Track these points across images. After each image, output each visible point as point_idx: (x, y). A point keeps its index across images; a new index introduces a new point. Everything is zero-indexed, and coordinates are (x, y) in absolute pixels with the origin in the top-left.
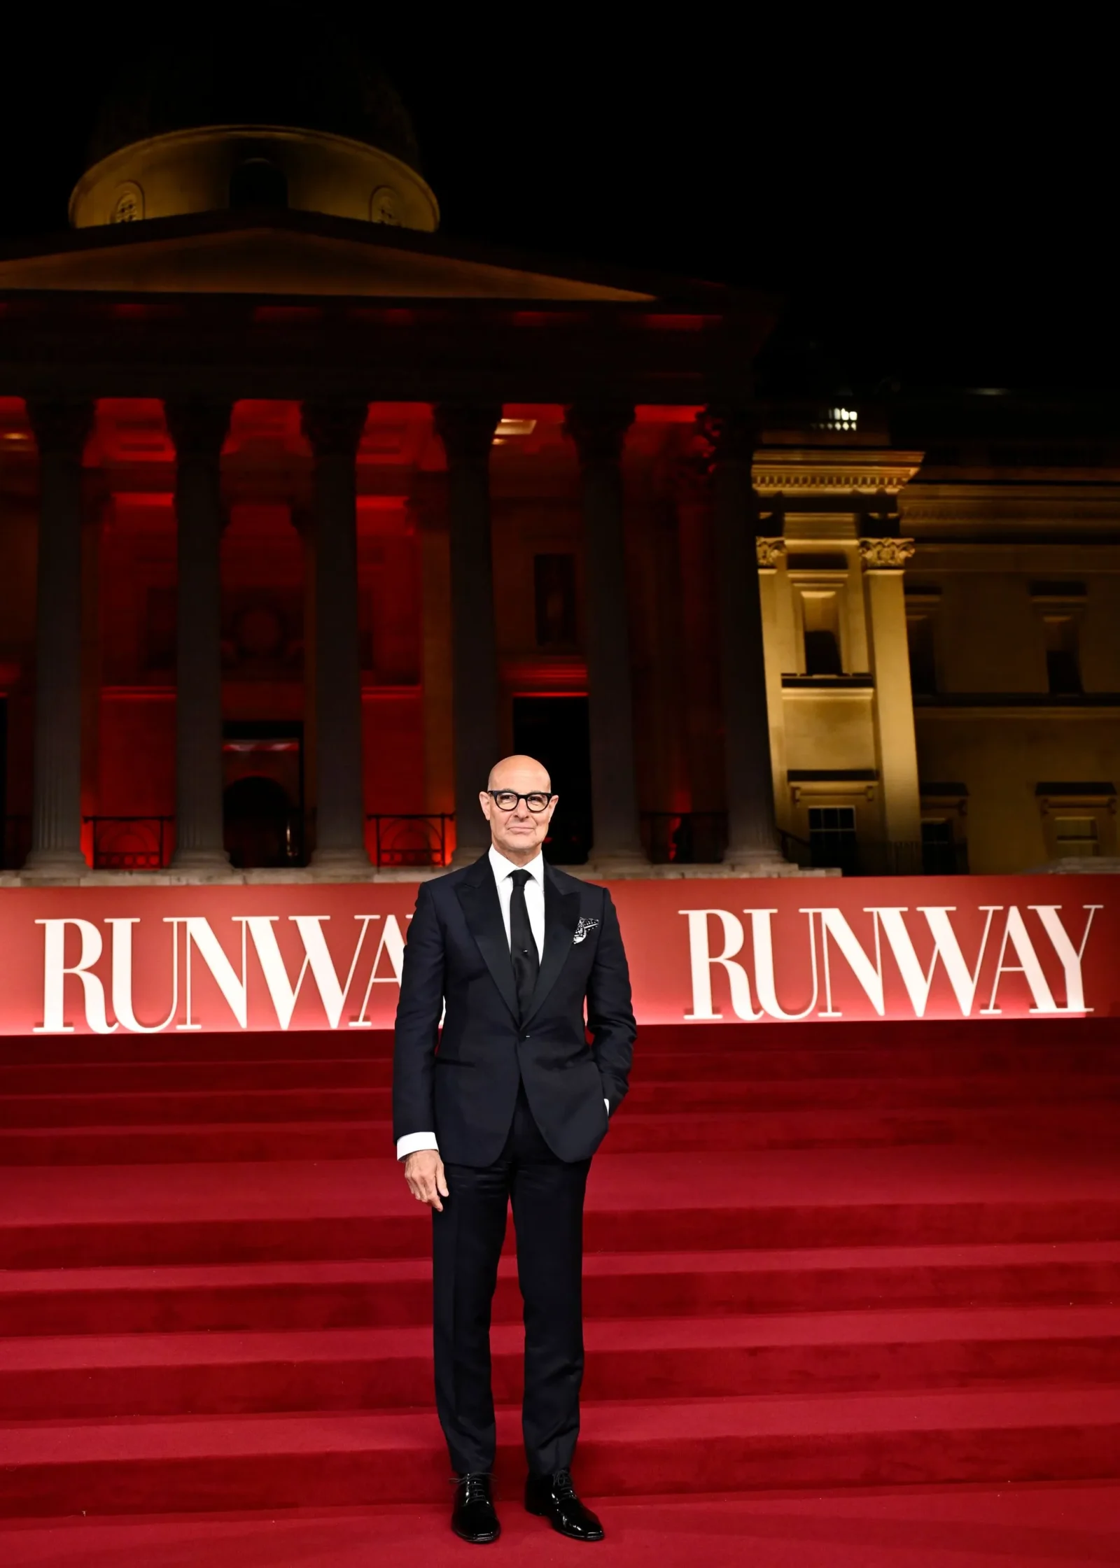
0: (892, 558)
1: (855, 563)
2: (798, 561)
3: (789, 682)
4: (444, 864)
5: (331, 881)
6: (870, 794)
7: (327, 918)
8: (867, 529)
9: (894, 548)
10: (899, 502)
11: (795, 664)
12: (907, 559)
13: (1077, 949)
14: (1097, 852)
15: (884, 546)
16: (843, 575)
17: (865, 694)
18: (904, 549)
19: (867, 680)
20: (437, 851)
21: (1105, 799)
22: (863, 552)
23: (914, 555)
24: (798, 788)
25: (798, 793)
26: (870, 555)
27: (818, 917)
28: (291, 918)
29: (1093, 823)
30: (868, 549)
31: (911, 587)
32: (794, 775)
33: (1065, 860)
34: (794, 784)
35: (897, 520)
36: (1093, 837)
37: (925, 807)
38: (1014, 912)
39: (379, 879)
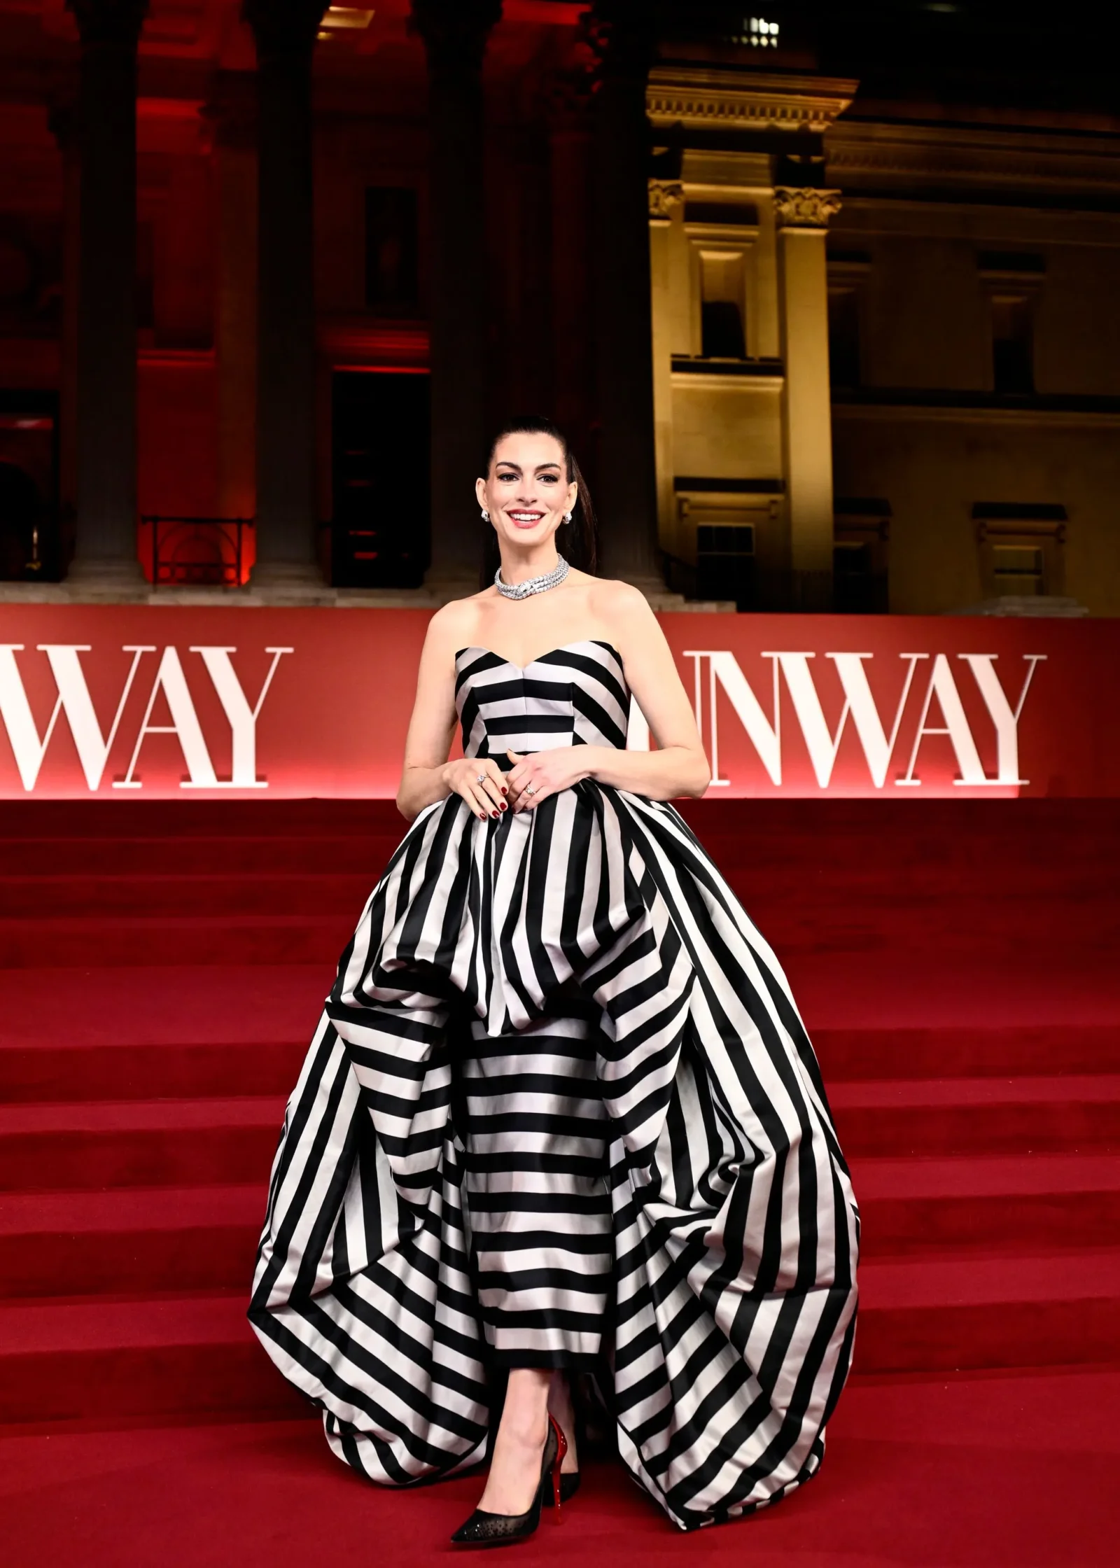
0: (814, 214)
1: (769, 216)
2: (697, 211)
3: (680, 365)
4: (239, 584)
5: (94, 601)
6: (773, 511)
7: (87, 648)
8: (784, 175)
9: (816, 201)
10: (826, 144)
11: (690, 346)
12: (831, 216)
13: (1013, 708)
14: (1041, 590)
15: (804, 198)
16: (753, 232)
17: (772, 385)
18: (829, 203)
19: (776, 367)
20: (230, 566)
21: (1052, 525)
22: (779, 205)
23: (842, 211)
24: (686, 500)
25: (686, 507)
26: (786, 208)
27: (705, 662)
28: (41, 647)
29: (1038, 553)
30: (785, 200)
31: (835, 251)
32: (682, 483)
33: (1004, 599)
34: (682, 494)
35: (821, 166)
36: (1036, 571)
37: (839, 529)
38: (941, 662)
39: (155, 600)
